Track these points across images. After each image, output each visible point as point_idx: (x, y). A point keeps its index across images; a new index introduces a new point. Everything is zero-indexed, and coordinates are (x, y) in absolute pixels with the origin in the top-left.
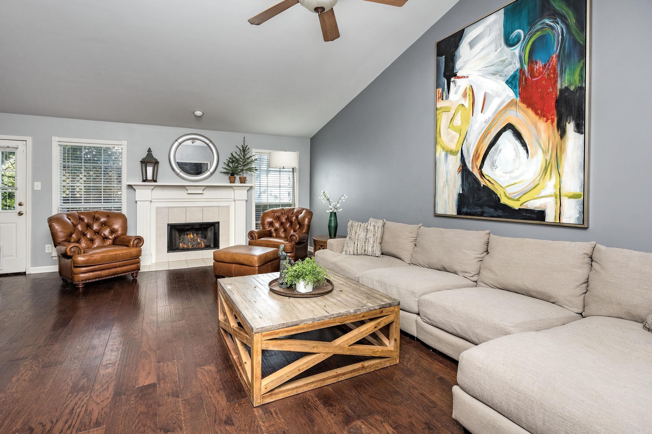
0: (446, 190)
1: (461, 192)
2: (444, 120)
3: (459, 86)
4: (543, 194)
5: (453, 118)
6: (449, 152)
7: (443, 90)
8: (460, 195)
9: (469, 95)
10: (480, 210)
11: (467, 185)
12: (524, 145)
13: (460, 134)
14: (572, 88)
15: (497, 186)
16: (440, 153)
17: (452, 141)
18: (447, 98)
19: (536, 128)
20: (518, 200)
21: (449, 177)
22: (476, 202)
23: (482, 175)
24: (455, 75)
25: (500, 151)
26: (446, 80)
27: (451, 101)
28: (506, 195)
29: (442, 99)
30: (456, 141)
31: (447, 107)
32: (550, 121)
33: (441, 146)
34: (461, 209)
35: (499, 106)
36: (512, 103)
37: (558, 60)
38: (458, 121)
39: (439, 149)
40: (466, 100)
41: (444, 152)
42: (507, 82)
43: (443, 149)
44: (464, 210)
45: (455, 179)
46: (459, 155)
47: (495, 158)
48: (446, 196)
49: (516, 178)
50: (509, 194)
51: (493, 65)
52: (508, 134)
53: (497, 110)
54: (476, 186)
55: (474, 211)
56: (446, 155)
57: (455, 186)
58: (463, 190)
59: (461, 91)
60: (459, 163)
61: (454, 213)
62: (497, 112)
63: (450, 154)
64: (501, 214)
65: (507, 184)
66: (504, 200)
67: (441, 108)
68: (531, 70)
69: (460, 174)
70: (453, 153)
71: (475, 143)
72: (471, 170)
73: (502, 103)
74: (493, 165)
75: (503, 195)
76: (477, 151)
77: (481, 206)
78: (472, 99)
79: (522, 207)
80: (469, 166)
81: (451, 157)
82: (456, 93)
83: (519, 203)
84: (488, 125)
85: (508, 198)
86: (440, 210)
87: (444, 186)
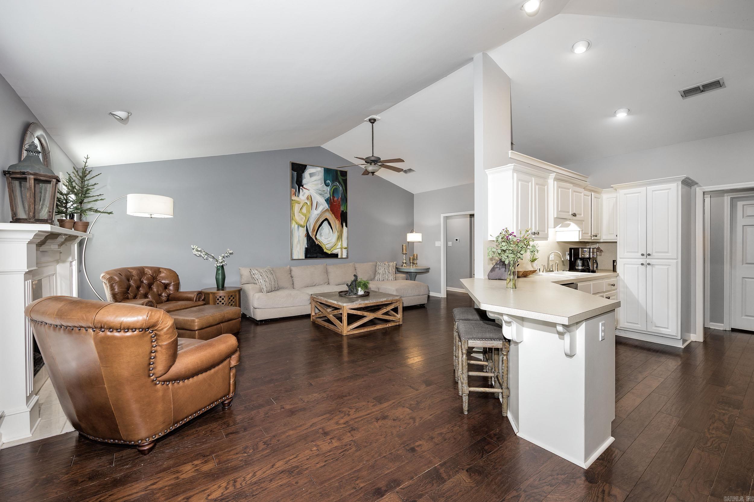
0: (299, 246)
1: (307, 247)
2: (296, 208)
3: (305, 193)
4: (337, 248)
5: (301, 208)
6: (300, 226)
7: (296, 191)
8: (306, 248)
9: (310, 200)
10: (316, 255)
11: (310, 243)
12: (332, 228)
13: (306, 218)
14: (344, 212)
15: (322, 244)
16: (294, 226)
17: (301, 220)
18: (298, 196)
19: (335, 222)
20: (330, 250)
21: (300, 239)
22: (314, 252)
23: (316, 239)
24: (303, 186)
25: (323, 229)
26: (297, 186)
27: (300, 199)
28: (326, 248)
29: (295, 196)
30: (303, 220)
31: (298, 201)
32: (339, 221)
33: (295, 222)
34: (307, 256)
35: (323, 210)
36: (327, 210)
37: (341, 200)
38: (304, 210)
39: (294, 223)
40: (308, 201)
41: (297, 225)
42: (325, 200)
43: (296, 223)
44: (308, 256)
45: (303, 240)
46: (305, 228)
47: (321, 232)
48: (298, 249)
49: (329, 241)
50: (327, 248)
51: (320, 190)
52: (326, 222)
53: (322, 211)
54: (314, 244)
55: (313, 256)
56: (298, 227)
57: (303, 244)
58: (308, 246)
59: (306, 196)
60: (305, 232)
61: (304, 258)
62: (322, 212)
63: (301, 227)
64: (324, 256)
65: (326, 244)
66: (325, 250)
67: (295, 200)
68: (333, 199)
69: (306, 238)
70: (303, 227)
71: (313, 223)
72: (311, 236)
73: (324, 208)
74: (321, 235)
75: (325, 248)
76: (314, 227)
77: (316, 253)
78: (311, 202)
79: (331, 253)
80: (310, 234)
81: (301, 228)
82: (303, 195)
83: (331, 251)
84: (318, 216)
85: (327, 249)
86: (295, 257)
87: (297, 243)
